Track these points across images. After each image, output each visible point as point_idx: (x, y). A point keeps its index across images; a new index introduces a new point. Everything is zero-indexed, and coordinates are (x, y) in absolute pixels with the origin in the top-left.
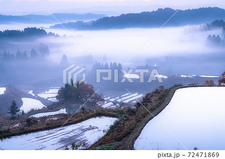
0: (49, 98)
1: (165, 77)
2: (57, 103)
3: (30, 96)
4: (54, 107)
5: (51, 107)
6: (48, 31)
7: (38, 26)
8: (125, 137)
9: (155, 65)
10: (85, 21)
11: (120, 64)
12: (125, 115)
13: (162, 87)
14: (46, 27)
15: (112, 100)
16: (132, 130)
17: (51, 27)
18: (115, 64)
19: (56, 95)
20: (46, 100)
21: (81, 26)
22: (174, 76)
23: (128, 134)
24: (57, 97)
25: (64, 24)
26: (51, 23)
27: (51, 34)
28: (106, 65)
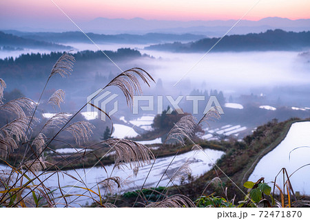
0: (141, 126)
1: (274, 109)
2: (153, 132)
3: (122, 123)
4: (149, 136)
5: (146, 136)
6: (142, 52)
7: (132, 47)
8: (236, 172)
9: (262, 95)
10: (183, 42)
11: (221, 93)
12: (233, 149)
13: (275, 120)
14: (140, 48)
15: (212, 131)
16: (245, 165)
17: (146, 48)
18: (216, 91)
19: (152, 123)
20: (139, 127)
21: (178, 47)
22: (284, 107)
23: (240, 169)
24: (152, 125)
25: (160, 45)
26: (146, 43)
27: (145, 55)
28: (206, 92)
